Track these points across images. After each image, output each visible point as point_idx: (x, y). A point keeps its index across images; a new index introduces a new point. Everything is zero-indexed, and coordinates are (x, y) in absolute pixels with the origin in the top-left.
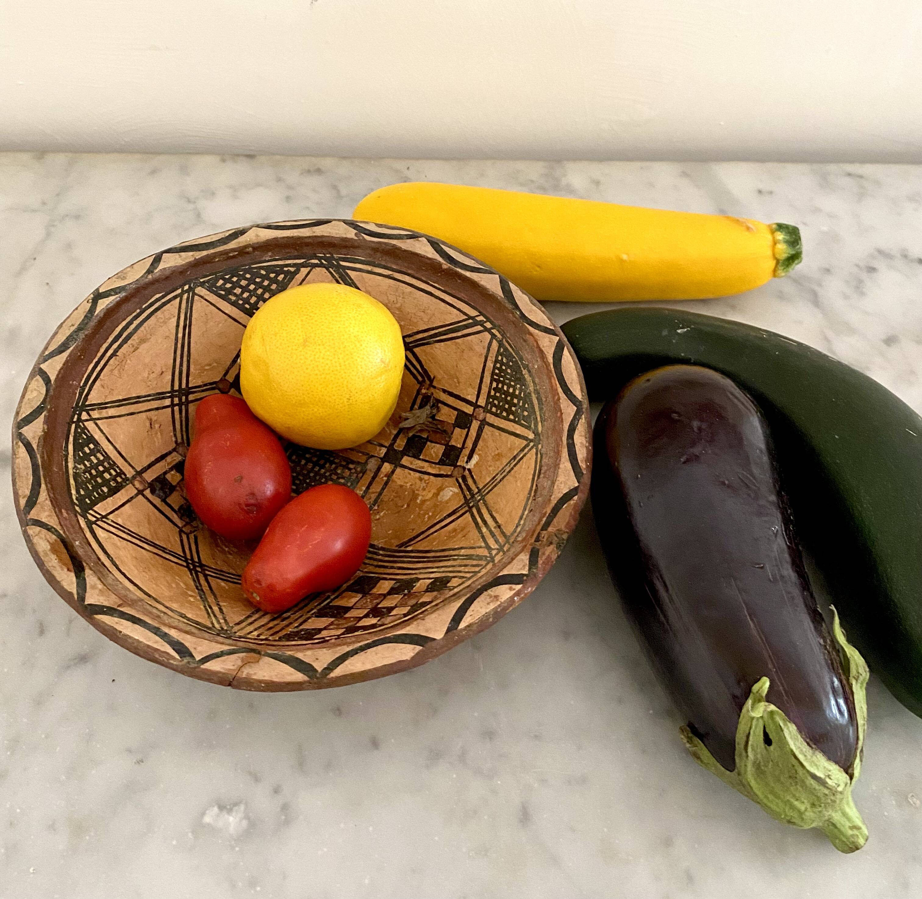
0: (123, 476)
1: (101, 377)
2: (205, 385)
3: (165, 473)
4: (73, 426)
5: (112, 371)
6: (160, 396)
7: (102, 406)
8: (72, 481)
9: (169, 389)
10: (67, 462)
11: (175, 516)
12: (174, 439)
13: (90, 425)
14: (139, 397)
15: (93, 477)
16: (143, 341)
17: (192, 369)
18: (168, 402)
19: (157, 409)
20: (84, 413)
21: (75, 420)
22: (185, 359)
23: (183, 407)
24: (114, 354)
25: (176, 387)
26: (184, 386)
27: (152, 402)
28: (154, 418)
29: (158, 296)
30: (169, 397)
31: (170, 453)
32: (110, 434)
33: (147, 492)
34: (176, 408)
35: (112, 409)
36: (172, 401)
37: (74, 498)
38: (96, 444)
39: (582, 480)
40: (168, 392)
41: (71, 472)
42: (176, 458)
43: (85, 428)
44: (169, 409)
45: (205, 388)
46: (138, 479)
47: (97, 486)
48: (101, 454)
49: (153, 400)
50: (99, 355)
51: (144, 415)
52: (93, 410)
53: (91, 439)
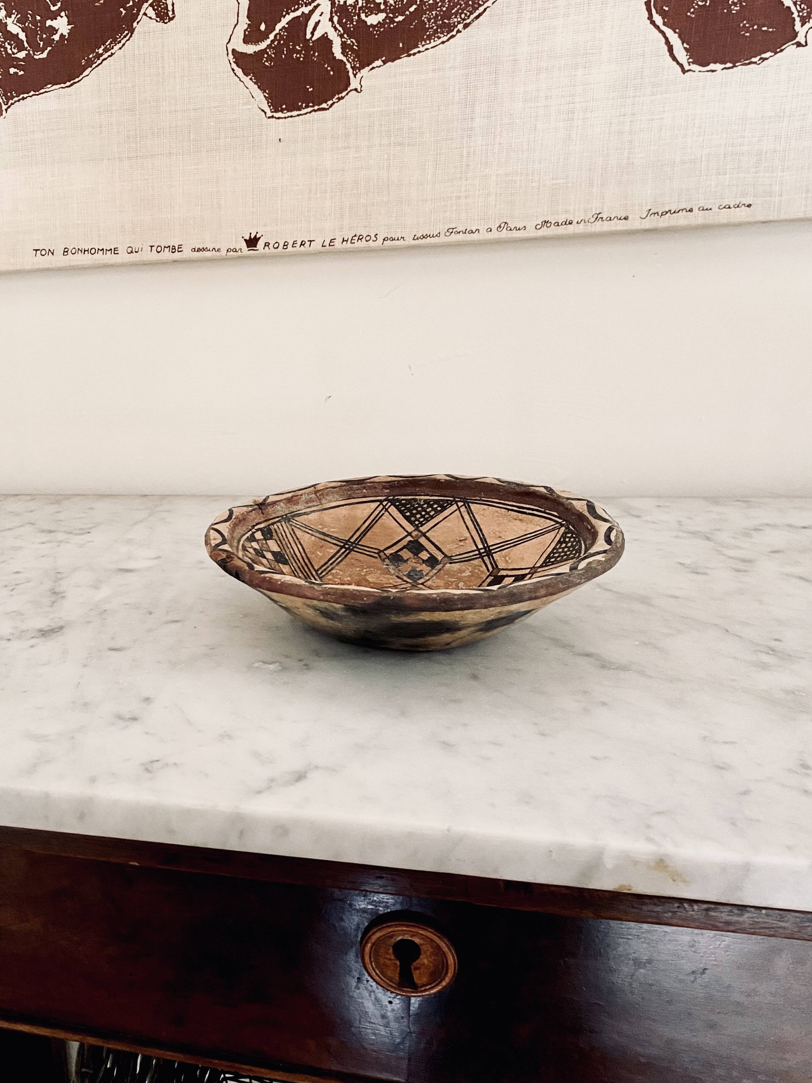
0: (419, 525)
1: (490, 507)
2: (495, 562)
3: (427, 550)
4: (452, 499)
5: (497, 512)
6: (484, 540)
7: (470, 512)
8: (410, 497)
9: (489, 545)
10: (424, 495)
11: (394, 551)
12: (454, 555)
13: (454, 507)
14: (481, 530)
15: (416, 509)
16: (521, 520)
17: (505, 551)
18: (480, 546)
19: (474, 541)
20: (462, 504)
21: (456, 499)
22: (512, 545)
23: (479, 556)
24: (508, 510)
25: (491, 548)
26: (493, 551)
27: (479, 538)
28: (467, 542)
29: (556, 514)
30: (484, 546)
31: (443, 553)
32: (450, 518)
33: (409, 538)
34: (477, 552)
35: (469, 518)
36: (482, 549)
37: (399, 497)
38: (441, 511)
39: (256, 573)
40: (487, 545)
41: (417, 497)
42: (440, 557)
43: (452, 505)
44: (475, 548)
45: (493, 562)
46: (420, 534)
47: (409, 510)
48: (434, 514)
49: (480, 538)
50: (507, 502)
51: (468, 535)
52: (466, 508)
53: (444, 509)
